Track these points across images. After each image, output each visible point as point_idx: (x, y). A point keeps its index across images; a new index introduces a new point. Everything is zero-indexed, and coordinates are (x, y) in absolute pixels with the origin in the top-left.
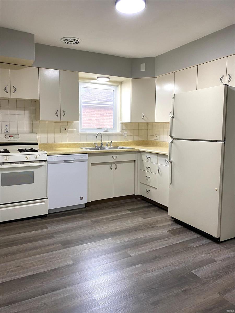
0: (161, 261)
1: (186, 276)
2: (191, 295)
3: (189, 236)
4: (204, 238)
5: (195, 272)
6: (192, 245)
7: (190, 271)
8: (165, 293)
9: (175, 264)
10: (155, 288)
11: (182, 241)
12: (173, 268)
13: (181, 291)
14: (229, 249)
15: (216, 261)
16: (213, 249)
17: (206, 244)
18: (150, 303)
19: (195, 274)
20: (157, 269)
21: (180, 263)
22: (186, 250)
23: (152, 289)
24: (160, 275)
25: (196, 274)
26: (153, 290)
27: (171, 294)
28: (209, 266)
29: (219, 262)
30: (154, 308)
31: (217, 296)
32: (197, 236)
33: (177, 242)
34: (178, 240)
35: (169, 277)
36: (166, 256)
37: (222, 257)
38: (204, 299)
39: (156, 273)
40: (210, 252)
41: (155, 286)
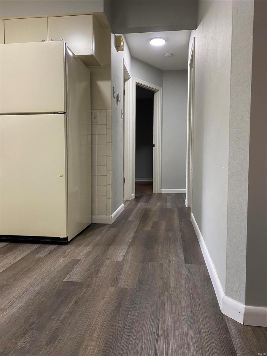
0: (13, 288)
1: (61, 288)
2: (87, 303)
3: (26, 250)
4: (47, 246)
5: (69, 278)
6: (38, 256)
7: (63, 281)
8: (54, 319)
9: (37, 283)
10: (34, 323)
11: (22, 256)
12: (37, 289)
13: (72, 305)
14: (81, 246)
15: (80, 261)
16: (66, 251)
17: (54, 250)
18: (44, 343)
19: (69, 281)
20: (17, 300)
21: (42, 279)
22: (36, 264)
23: (30, 326)
24: (27, 303)
25: (71, 280)
26: (33, 326)
27: (62, 317)
28: (77, 267)
29: (84, 259)
30: (57, 346)
31: (112, 289)
32: (36, 246)
33: (17, 260)
34: (16, 258)
35: (42, 299)
36: (15, 280)
37: (82, 255)
38: (104, 298)
39: (19, 305)
40: (66, 255)
41: (32, 320)
